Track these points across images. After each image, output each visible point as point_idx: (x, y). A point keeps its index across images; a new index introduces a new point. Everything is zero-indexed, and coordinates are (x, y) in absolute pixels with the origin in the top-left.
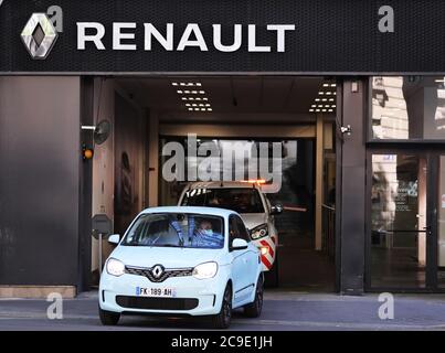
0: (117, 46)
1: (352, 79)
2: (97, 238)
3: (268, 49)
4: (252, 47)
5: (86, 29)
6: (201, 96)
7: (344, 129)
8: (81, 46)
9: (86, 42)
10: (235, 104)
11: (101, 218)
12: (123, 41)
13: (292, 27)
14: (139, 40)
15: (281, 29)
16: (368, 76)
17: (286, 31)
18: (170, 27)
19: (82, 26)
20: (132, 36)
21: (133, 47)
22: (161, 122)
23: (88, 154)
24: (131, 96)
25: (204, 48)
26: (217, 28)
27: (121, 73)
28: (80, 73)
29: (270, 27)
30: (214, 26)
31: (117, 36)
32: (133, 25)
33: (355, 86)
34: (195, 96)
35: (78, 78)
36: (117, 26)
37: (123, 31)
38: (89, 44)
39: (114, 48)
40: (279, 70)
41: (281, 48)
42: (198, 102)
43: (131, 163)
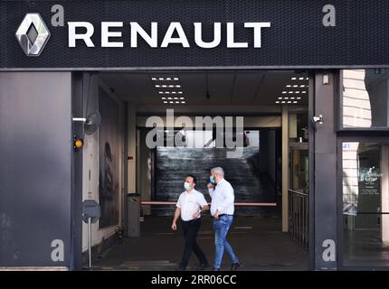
0: (105, 43)
1: (323, 72)
2: (87, 222)
3: (245, 45)
4: (231, 43)
5: (77, 28)
6: (177, 90)
7: (316, 119)
8: (72, 44)
9: (77, 40)
10: (208, 96)
11: (90, 204)
12: (111, 39)
13: (267, 25)
14: (126, 38)
15: (257, 27)
16: (339, 69)
17: (262, 29)
18: (154, 26)
19: (72, 26)
20: (119, 34)
21: (120, 45)
22: (138, 115)
23: (78, 144)
24: (113, 90)
25: (186, 44)
26: (198, 27)
27: (108, 69)
28: (71, 69)
29: (247, 25)
30: (195, 24)
31: (105, 34)
32: (120, 24)
33: (326, 79)
34: (171, 90)
35: (70, 73)
36: (105, 25)
37: (111, 29)
38: (80, 42)
39: (103, 45)
40: (256, 64)
41: (257, 44)
42: (173, 96)
43: (112, 153)
